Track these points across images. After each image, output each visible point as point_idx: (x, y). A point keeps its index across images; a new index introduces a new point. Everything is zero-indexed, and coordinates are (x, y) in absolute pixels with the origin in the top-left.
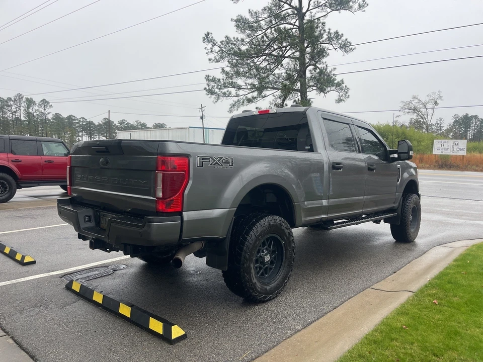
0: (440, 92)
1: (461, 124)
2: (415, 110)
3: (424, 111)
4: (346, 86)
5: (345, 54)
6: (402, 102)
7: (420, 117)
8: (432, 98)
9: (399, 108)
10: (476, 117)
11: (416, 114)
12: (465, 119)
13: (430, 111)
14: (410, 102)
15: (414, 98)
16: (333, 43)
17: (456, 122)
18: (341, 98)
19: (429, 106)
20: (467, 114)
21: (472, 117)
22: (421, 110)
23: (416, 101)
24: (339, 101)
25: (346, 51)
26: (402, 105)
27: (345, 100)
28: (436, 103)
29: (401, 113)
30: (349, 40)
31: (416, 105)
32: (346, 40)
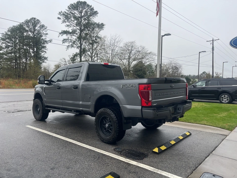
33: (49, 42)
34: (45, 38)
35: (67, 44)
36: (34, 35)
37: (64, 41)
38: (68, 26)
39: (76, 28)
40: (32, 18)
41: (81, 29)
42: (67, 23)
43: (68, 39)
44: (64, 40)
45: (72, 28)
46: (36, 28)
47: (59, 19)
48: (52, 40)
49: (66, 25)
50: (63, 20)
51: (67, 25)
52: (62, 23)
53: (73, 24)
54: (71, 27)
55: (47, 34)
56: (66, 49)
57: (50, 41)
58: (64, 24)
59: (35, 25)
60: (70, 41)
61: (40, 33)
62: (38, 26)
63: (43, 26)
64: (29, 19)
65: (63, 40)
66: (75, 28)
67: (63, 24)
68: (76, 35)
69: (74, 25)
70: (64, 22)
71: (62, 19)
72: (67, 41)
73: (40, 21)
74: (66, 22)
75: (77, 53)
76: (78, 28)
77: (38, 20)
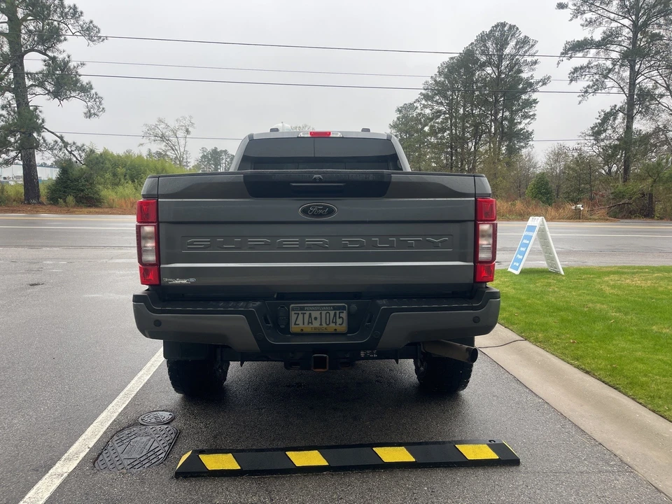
0: (191, 117)
1: (209, 160)
2: (163, 138)
3: (174, 140)
4: (96, 94)
5: (91, 43)
6: (146, 125)
7: (169, 148)
8: (182, 124)
9: (142, 134)
10: (225, 152)
11: (164, 143)
12: (214, 153)
13: (182, 142)
14: (156, 126)
15: (160, 121)
16: (68, 22)
17: (204, 157)
18: (92, 112)
19: (181, 134)
20: (216, 148)
21: (221, 151)
22: (171, 138)
23: (163, 126)
24: (89, 115)
25: (91, 39)
26: (145, 129)
27: (100, 114)
28: (187, 131)
29: (145, 140)
30: (95, 23)
31: (164, 131)
32: (91, 22)
33: (541, 84)
34: (529, 74)
35: (583, 83)
36: (500, 73)
37: (576, 73)
38: (590, 23)
39: (620, 25)
40: (496, 26)
41: (635, 23)
42: (589, 16)
43: (588, 67)
44: (576, 70)
45: (605, 29)
46: (507, 51)
47: (562, 10)
48: (549, 78)
49: (583, 22)
50: (575, 8)
51: (586, 20)
52: (571, 20)
53: (606, 14)
54: (601, 23)
55: (535, 63)
56: (580, 99)
57: (544, 82)
58: (580, 20)
59: (502, 44)
60: (596, 71)
61: (516, 64)
62: (512, 43)
63: (525, 41)
64: (488, 30)
65: (573, 73)
66: (614, 25)
67: (574, 20)
68: (618, 49)
69: (612, 16)
70: (578, 12)
71: (570, 6)
72: (584, 74)
73: (517, 29)
74: (584, 12)
75: (616, 106)
76: (627, 22)
77: (512, 27)
